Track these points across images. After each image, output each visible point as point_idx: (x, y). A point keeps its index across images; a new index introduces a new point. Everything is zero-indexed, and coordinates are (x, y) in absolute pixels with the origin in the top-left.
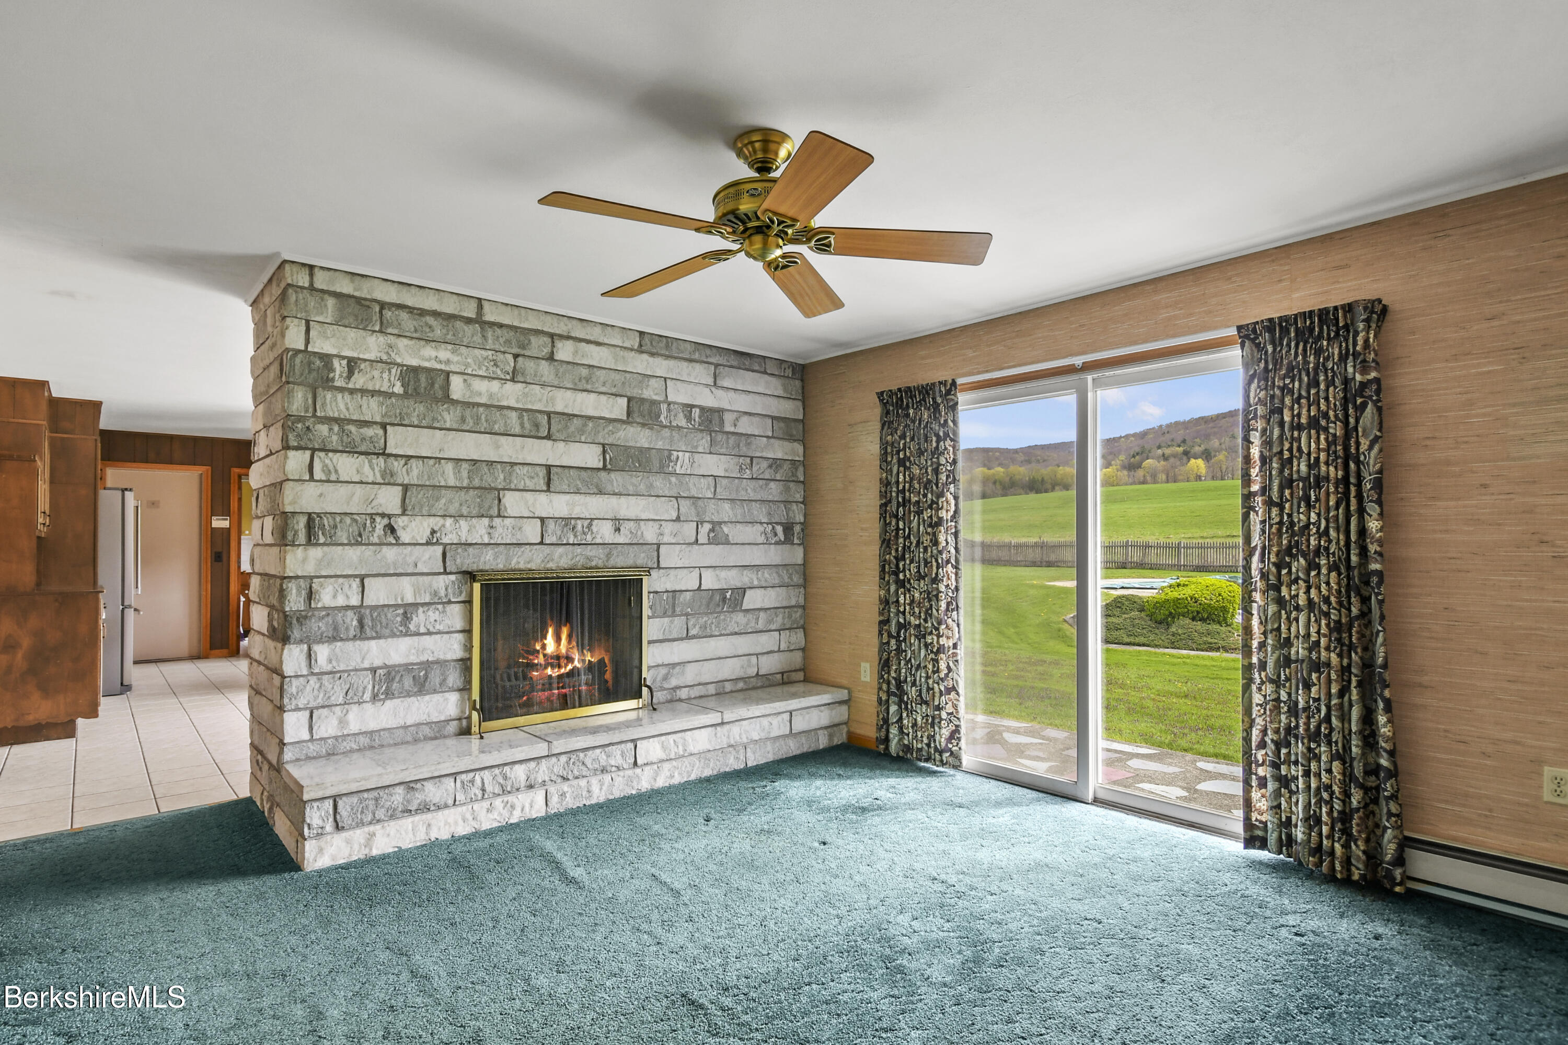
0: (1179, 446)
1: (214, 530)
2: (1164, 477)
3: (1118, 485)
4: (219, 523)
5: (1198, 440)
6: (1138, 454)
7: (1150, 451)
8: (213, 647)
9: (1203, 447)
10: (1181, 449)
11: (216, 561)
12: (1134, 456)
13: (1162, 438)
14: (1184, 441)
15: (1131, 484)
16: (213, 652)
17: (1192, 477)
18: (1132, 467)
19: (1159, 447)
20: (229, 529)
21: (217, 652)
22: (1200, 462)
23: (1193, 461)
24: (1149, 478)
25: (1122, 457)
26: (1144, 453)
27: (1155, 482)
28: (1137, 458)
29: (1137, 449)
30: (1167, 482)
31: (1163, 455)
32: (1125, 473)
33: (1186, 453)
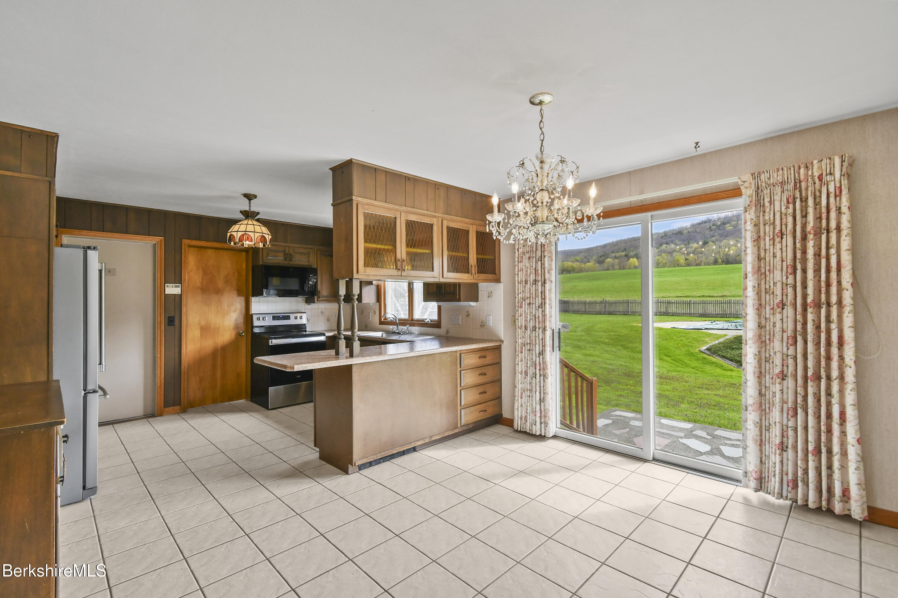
0: (623, 252)
1: (167, 296)
2: (618, 267)
3: (595, 271)
4: (172, 290)
5: (632, 249)
6: (602, 256)
7: (608, 254)
8: (167, 404)
9: (634, 253)
10: (624, 254)
11: (169, 325)
12: (601, 257)
13: (615, 248)
14: (625, 249)
15: (602, 270)
16: (167, 409)
17: (632, 267)
18: (600, 262)
19: (613, 252)
20: (180, 296)
21: (170, 409)
22: (635, 259)
23: (631, 259)
24: (610, 268)
25: (595, 257)
26: (605, 256)
27: (614, 269)
28: (603, 258)
29: (602, 254)
30: (620, 269)
31: (615, 256)
32: (598, 265)
33: (626, 256)
